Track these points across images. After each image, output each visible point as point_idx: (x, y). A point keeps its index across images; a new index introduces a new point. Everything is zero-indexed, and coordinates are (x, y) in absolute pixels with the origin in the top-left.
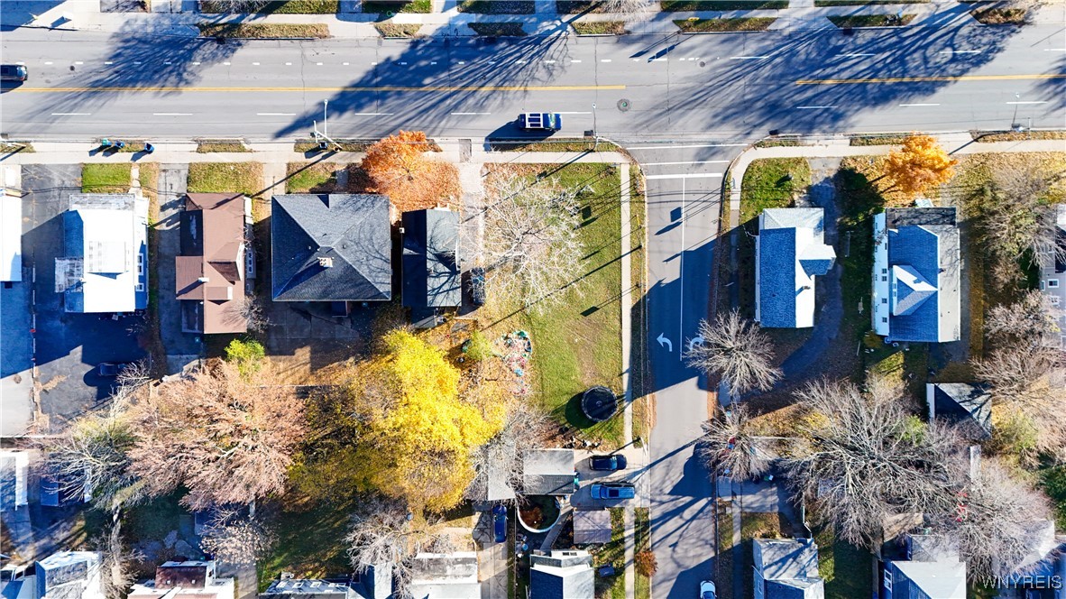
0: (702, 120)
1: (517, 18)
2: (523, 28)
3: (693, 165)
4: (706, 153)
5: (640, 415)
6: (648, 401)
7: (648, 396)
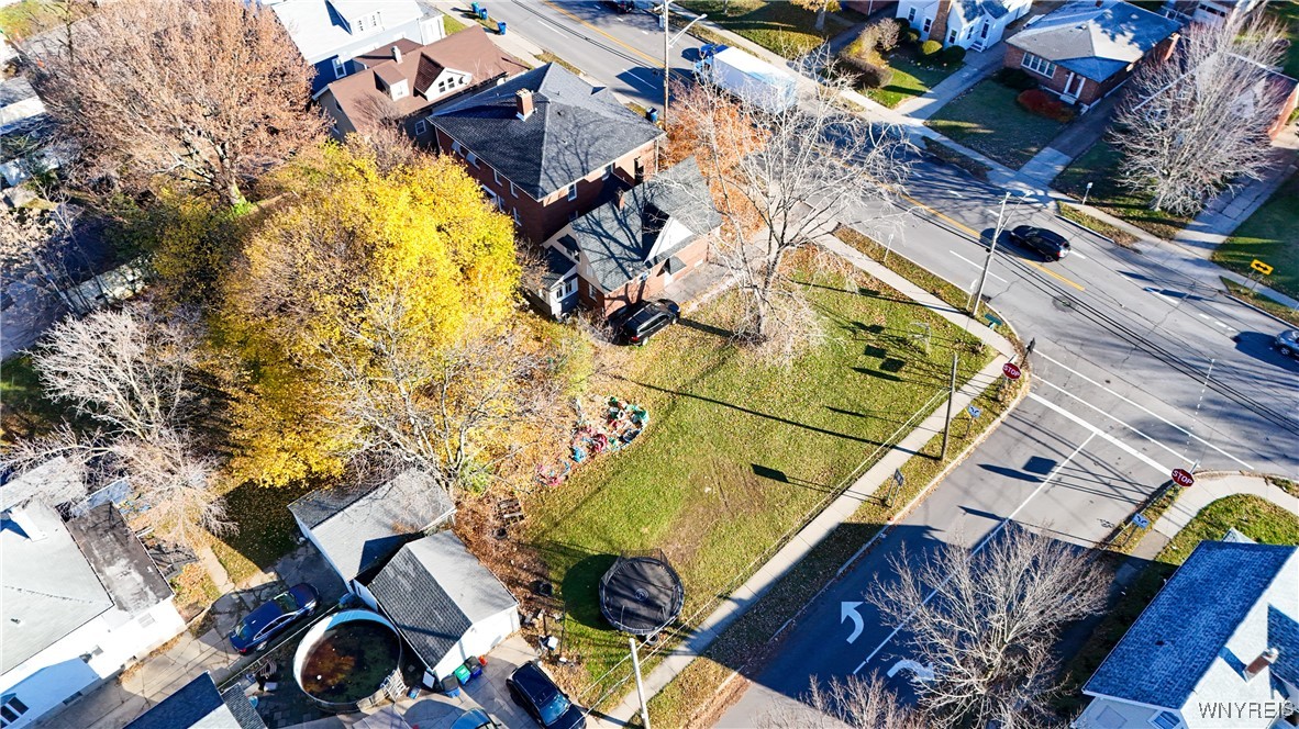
0: (1185, 392)
1: (989, 163)
2: (989, 173)
3: (1125, 428)
4: (1162, 431)
5: (686, 690)
6: (727, 681)
7: (735, 674)
